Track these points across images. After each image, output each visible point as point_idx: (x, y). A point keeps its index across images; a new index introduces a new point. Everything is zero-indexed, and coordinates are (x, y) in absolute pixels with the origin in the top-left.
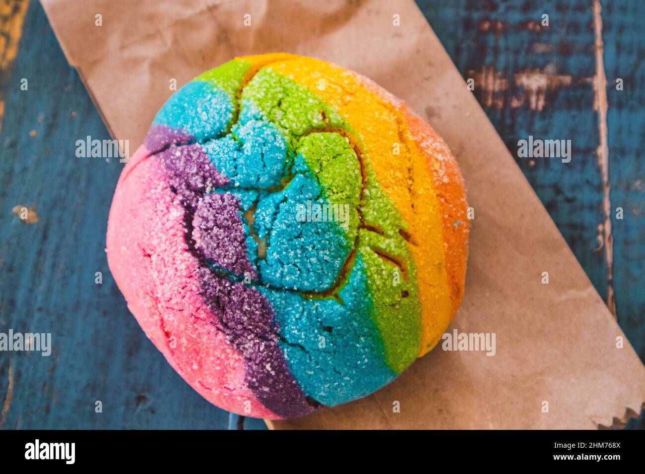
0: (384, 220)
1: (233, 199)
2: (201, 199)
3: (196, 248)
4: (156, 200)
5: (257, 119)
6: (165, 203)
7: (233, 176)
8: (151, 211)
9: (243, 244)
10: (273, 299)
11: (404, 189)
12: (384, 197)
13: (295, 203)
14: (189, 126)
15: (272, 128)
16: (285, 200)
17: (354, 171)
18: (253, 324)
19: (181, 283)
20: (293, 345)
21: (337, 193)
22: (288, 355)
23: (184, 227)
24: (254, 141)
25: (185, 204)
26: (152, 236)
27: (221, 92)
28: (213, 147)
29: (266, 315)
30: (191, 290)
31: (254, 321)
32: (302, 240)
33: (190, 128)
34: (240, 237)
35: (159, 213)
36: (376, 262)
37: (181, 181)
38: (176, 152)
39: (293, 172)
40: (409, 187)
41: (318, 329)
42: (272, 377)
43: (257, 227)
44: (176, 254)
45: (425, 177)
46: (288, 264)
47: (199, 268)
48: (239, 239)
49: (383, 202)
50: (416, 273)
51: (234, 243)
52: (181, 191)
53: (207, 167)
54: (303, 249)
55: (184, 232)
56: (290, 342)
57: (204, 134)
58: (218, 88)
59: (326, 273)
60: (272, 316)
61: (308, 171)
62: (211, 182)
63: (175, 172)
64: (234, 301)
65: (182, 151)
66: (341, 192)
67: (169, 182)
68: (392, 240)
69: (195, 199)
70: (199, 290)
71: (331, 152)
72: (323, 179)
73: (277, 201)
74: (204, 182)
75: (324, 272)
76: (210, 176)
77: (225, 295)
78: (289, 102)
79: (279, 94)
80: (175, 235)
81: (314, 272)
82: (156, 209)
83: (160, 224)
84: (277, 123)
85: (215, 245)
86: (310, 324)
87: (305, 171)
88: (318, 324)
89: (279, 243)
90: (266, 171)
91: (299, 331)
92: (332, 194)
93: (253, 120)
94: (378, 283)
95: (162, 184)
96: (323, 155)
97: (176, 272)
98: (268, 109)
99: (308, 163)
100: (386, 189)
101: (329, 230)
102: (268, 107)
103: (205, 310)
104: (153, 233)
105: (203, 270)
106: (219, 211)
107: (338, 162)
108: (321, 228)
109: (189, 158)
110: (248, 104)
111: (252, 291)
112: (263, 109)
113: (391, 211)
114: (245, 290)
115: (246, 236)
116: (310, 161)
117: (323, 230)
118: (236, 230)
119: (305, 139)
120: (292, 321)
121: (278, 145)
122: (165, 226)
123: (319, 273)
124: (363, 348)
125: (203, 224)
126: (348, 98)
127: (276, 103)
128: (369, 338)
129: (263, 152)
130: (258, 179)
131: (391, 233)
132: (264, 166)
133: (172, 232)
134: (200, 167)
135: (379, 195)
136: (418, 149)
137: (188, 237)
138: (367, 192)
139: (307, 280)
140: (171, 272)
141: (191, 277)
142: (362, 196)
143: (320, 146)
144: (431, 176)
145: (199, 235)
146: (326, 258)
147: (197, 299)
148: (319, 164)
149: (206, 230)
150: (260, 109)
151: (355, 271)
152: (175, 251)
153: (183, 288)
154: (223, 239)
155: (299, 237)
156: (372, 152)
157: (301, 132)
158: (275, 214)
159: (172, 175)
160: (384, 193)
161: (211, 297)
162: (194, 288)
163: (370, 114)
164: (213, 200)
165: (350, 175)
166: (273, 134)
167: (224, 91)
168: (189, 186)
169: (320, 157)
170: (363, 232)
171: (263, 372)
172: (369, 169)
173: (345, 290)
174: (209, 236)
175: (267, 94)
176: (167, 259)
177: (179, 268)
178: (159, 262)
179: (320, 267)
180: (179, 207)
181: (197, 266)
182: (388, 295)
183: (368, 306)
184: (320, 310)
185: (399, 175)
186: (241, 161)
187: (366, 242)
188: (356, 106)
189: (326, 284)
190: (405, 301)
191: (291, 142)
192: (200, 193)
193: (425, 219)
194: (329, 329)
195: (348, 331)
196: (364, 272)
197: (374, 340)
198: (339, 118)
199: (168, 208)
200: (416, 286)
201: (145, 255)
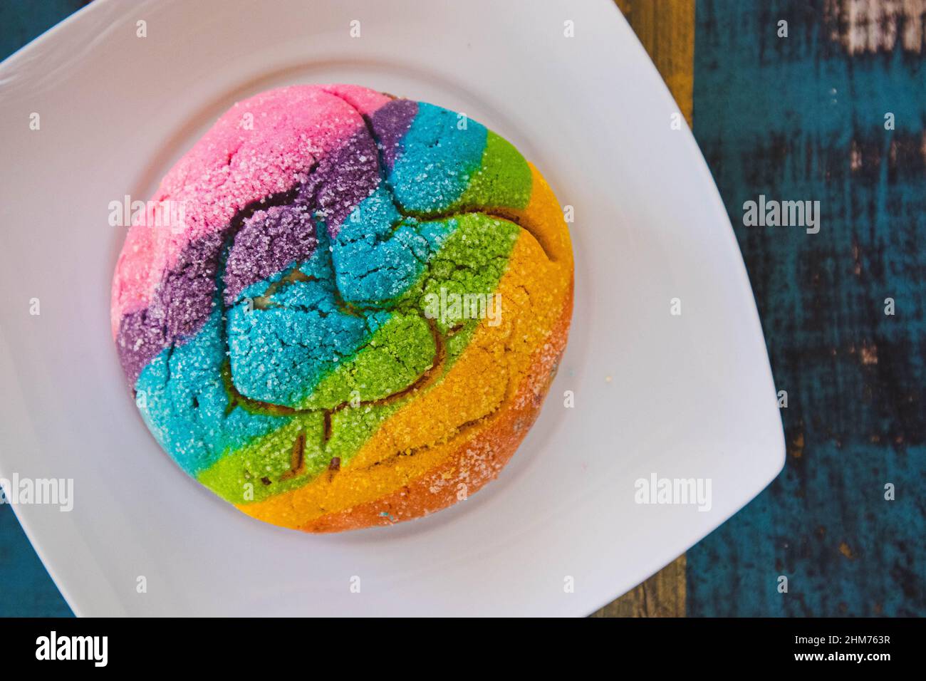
0: (340, 438)
1: (309, 250)
2: (305, 208)
3: (244, 221)
4: (296, 149)
5: (428, 246)
6: (295, 162)
7: (340, 241)
8: (282, 147)
9: (257, 279)
10: (208, 330)
11: (392, 450)
12: (370, 430)
13: (323, 328)
14: (405, 160)
15: (418, 271)
16: (323, 315)
17: (388, 388)
18: (175, 313)
19: (197, 214)
20: (168, 365)
21: (353, 375)
22: (156, 362)
23: (267, 197)
24: (393, 254)
25: (297, 189)
26: (250, 160)
27: (462, 187)
28: (376, 200)
29: (188, 326)
30: (192, 229)
31: (177, 315)
32: (281, 349)
33: (403, 163)
34: (264, 272)
35: (280, 159)
36: (286, 441)
37: (324, 175)
38: (365, 155)
39: (366, 314)
40: (402, 452)
41: (191, 391)
42: (133, 347)
43: (284, 289)
44: (230, 197)
45: (423, 468)
46: (249, 339)
47: (219, 232)
48: (261, 272)
49: (362, 432)
50: (295, 488)
51: (255, 268)
52: (312, 179)
53: (347, 204)
54: (271, 353)
55: (260, 199)
56: (170, 362)
57: (396, 185)
58: (468, 181)
59: (254, 387)
60: (189, 335)
61: (370, 333)
62: (330, 214)
63: (337, 163)
64: (192, 284)
65: (368, 162)
66: (355, 380)
67: (323, 159)
68: (320, 453)
69: (304, 200)
70: (193, 239)
71: (404, 353)
72: (365, 354)
73: (320, 306)
74: (328, 205)
75: (253, 383)
76: (337, 211)
77: (196, 272)
78: (465, 280)
79: (474, 262)
80: (253, 189)
81: (250, 373)
82: (284, 153)
83: (267, 164)
84: (428, 274)
85: (248, 244)
86: (193, 382)
87: (369, 329)
88: (196, 391)
89: (268, 322)
90: (355, 281)
91: (183, 370)
92: (348, 369)
93: (425, 243)
94: (262, 450)
95: (319, 151)
96: (395, 345)
97: (209, 203)
98: (447, 256)
99: (380, 330)
100: (380, 429)
101: (302, 377)
102: (450, 255)
103: (175, 252)
105: (217, 236)
106: (290, 237)
107: (393, 365)
108: (302, 367)
109: (357, 176)
110: (450, 228)
111: (210, 303)
112: (445, 250)
113: (355, 443)
114: (207, 295)
115: (268, 279)
116: (383, 331)
117: (301, 370)
118: (271, 266)
119: (414, 315)
120: (191, 359)
121: (394, 286)
122: (264, 173)
123: (250, 379)
124: (193, 447)
125: (272, 221)
126: (498, 350)
127: (460, 262)
128: (204, 452)
129: (380, 270)
130: (344, 274)
131: (328, 449)
132: (362, 277)
133: (257, 184)
134: (347, 195)
135: (369, 424)
136: (459, 448)
137: (254, 206)
138: (368, 409)
139: (240, 366)
140: (208, 197)
141: (207, 225)
142: (363, 404)
143: (407, 338)
144: (429, 474)
145: (258, 220)
146: (270, 382)
147: (184, 240)
148: (381, 343)
149: (265, 228)
150: (443, 247)
151: (267, 420)
152: (233, 195)
153: (193, 218)
154: (258, 252)
155: (283, 344)
156: (423, 400)
158: (305, 309)
159: (332, 160)
160: (375, 428)
161: (189, 256)
162: (194, 232)
163: (481, 382)
164: (304, 225)
165: (381, 385)
166: (408, 275)
167: (465, 189)
168: (318, 187)
169: (393, 342)
170: (318, 417)
171: (134, 336)
172: (399, 403)
173: (242, 413)
174: (259, 233)
175: (470, 247)
176: (223, 187)
177: (215, 207)
178: (221, 177)
179: (256, 378)
180: (291, 183)
181: (220, 229)
182: (254, 464)
183: (234, 444)
184: (211, 389)
185: (407, 439)
186: (361, 246)
187: (307, 423)
188: (487, 362)
189: (242, 389)
190: (258, 483)
191: (405, 300)
192: (313, 204)
193: (365, 482)
194: (196, 404)
195: (202, 427)
196: (269, 430)
197: (205, 457)
198: (459, 348)
199: (288, 168)
200: (280, 491)
201: (230, 156)
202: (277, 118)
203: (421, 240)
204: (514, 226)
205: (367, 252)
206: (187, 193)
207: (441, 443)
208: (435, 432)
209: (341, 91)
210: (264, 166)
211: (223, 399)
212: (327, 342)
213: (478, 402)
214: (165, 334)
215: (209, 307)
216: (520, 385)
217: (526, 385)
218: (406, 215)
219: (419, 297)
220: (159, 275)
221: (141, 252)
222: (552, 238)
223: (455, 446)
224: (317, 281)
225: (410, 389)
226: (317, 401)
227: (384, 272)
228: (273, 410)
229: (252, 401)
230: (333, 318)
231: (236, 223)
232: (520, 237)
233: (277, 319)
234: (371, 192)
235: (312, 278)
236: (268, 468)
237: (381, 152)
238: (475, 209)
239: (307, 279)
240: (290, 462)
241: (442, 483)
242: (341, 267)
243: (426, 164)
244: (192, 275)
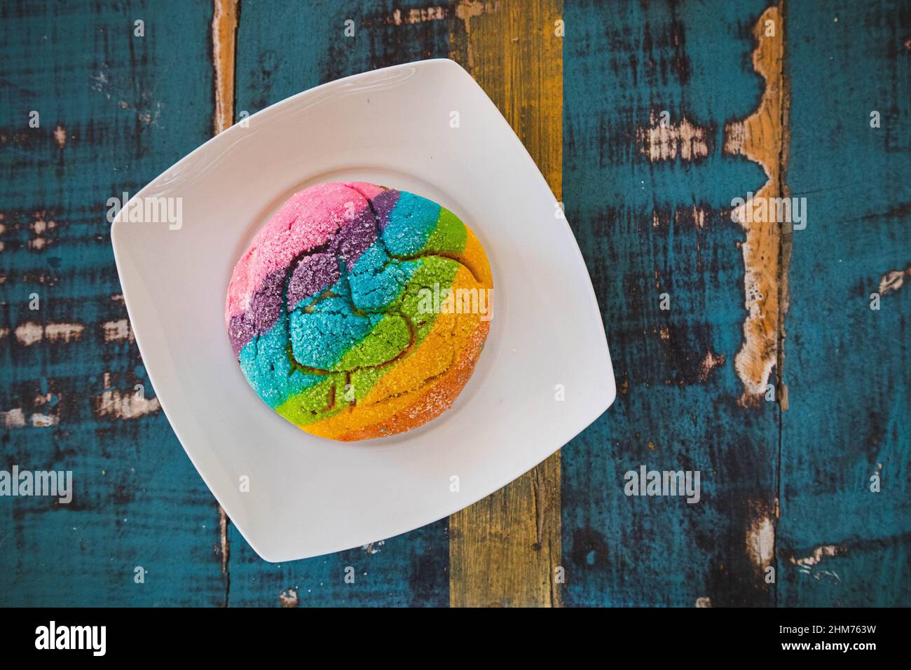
0: (356, 387)
1: (336, 279)
2: (333, 254)
3: (298, 262)
4: (328, 220)
5: (405, 276)
6: (327, 228)
7: (354, 273)
8: (320, 219)
9: (306, 296)
10: (278, 326)
11: (386, 394)
12: (373, 383)
13: (344, 324)
15: (399, 290)
16: (344, 316)
17: (383, 358)
18: (259, 316)
19: (271, 259)
20: (256, 346)
21: (362, 351)
22: (250, 345)
23: (311, 248)
24: (384, 280)
25: (329, 243)
27: (425, 241)
28: (374, 250)
29: (267, 324)
30: (268, 267)
31: (261, 317)
32: (320, 337)
33: (390, 227)
34: (310, 292)
35: (319, 226)
36: (324, 390)
37: (344, 235)
38: (368, 223)
39: (369, 316)
40: (392, 395)
41: (270, 361)
42: (237, 336)
43: (321, 302)
44: (290, 249)
45: (405, 404)
46: (302, 331)
47: (284, 269)
48: (308, 292)
49: (368, 384)
50: (331, 417)
51: (305, 289)
52: (338, 237)
53: (357, 252)
54: (314, 339)
55: (307, 249)
56: (257, 344)
57: (386, 240)
58: (429, 237)
59: (305, 358)
60: (268, 329)
61: (372, 326)
62: (347, 258)
63: (352, 228)
64: (269, 299)
65: (370, 227)
66: (364, 354)
67: (344, 225)
68: (344, 396)
69: (333, 250)
70: (269, 273)
71: (392, 338)
72: (369, 339)
73: (342, 311)
74: (347, 253)
75: (305, 356)
76: (352, 256)
77: (271, 292)
80: (303, 243)
81: (303, 350)
82: (321, 223)
84: (405, 292)
85: (301, 276)
86: (271, 356)
87: (371, 324)
88: (272, 361)
89: (313, 321)
90: (362, 297)
91: (265, 349)
92: (359, 348)
93: (403, 274)
94: (311, 395)
95: (341, 221)
96: (386, 334)
97: (278, 252)
98: (416, 281)
99: (378, 325)
100: (379, 382)
101: (333, 353)
102: (418, 280)
103: (259, 280)
104: (304, 226)
105: (282, 271)
106: (325, 271)
107: (385, 345)
108: (332, 347)
109: (364, 236)
110: (418, 265)
111: (279, 310)
112: (415, 278)
113: (365, 390)
114: (278, 305)
118: (314, 288)
119: (398, 316)
120: (269, 342)
121: (385, 299)
122: (310, 234)
123: (303, 354)
124: (272, 393)
125: (314, 262)
126: (447, 335)
128: (278, 396)
129: (377, 290)
130: (356, 292)
132: (366, 294)
133: (306, 241)
134: (357, 246)
135: (372, 379)
136: (425, 392)
137: (304, 253)
138: (371, 371)
139: (297, 347)
140: (278, 249)
141: (277, 265)
142: (369, 368)
143: (393, 329)
144: (409, 407)
145: (306, 262)
146: (314, 356)
147: (264, 274)
148: (378, 332)
149: (310, 266)
150: (414, 276)
151: (313, 377)
152: (292, 247)
153: (269, 261)
154: (306, 281)
155: (322, 334)
156: (404, 365)
157: (403, 311)
158: (333, 313)
159: (349, 226)
160: (376, 382)
161: (267, 283)
162: (270, 269)
163: (438, 354)
164: (333, 264)
166: (394, 293)
167: (427, 242)
168: (341, 242)
169: (385, 332)
170: (343, 375)
171: (237, 330)
172: (390, 367)
173: (299, 373)
174: (306, 269)
175: (429, 276)
176: (286, 243)
177: (281, 254)
178: (285, 237)
179: (307, 353)
180: (325, 240)
181: (285, 267)
182: (306, 403)
183: (295, 392)
184: (281, 360)
185: (395, 388)
186: (366, 276)
187: (337, 379)
188: (441, 343)
189: (299, 360)
190: (309, 414)
191: (392, 307)
192: (338, 252)
193: (371, 413)
194: (273, 368)
195: (277, 381)
196: (315, 383)
197: (279, 399)
198: (424, 334)
199: (323, 231)
200: (322, 419)
201: (290, 225)
202: (317, 202)
203: (401, 272)
204: (456, 263)
205: (369, 280)
206: (266, 247)
207: (415, 390)
208: (411, 383)
209: (355, 186)
210: (310, 230)
211: (288, 366)
212: (346, 332)
213: (436, 366)
214: (254, 328)
215: (279, 312)
216: (461, 355)
217: (464, 355)
218: (392, 257)
219: (400, 305)
220: (251, 294)
221: (241, 280)
222: (479, 270)
223: (424, 390)
224: (340, 297)
225: (396, 359)
226: (342, 366)
227: (379, 291)
228: (317, 372)
229: (305, 367)
230: (350, 318)
231: (294, 264)
232: (460, 270)
233: (318, 319)
234: (372, 244)
235: (337, 295)
236: (315, 405)
237: (378, 221)
238: (433, 253)
239: (335, 296)
240: (327, 401)
241: (417, 412)
242: (354, 289)
243: (404, 228)
244: (269, 294)
